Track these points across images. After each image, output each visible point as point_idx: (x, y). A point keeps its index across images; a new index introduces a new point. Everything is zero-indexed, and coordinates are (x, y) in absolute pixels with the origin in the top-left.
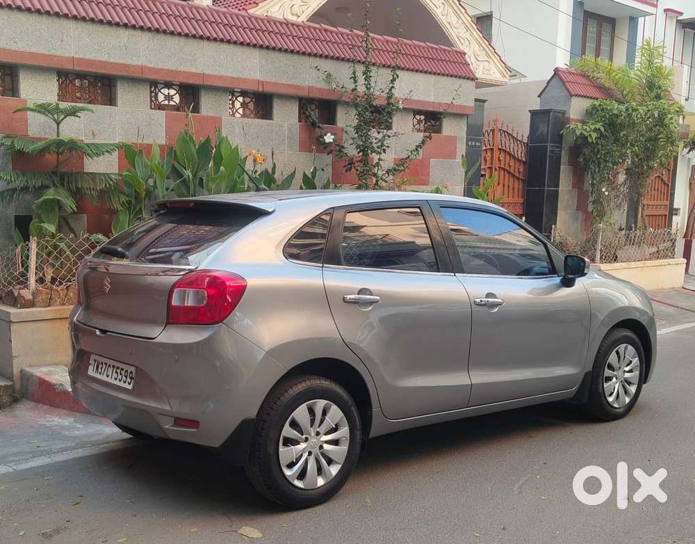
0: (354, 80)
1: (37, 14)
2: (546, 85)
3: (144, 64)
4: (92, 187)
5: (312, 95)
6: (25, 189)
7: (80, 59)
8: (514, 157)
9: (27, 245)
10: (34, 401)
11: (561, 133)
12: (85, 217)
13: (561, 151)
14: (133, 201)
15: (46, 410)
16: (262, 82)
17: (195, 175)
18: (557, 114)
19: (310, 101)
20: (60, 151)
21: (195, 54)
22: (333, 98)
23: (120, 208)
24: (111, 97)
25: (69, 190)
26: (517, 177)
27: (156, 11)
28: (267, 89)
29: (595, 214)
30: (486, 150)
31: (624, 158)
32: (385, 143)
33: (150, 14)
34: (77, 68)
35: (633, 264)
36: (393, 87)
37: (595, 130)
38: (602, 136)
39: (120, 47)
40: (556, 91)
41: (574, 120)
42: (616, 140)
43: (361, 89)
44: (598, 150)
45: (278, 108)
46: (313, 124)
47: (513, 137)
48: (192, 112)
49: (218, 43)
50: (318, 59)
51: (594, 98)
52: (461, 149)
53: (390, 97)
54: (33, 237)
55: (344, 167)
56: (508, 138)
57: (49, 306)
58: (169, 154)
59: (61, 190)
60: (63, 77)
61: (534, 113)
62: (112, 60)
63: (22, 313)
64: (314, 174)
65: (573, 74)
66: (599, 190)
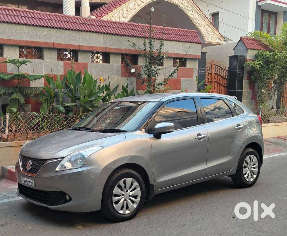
0: (145, 46)
1: (11, 24)
2: (236, 44)
3: (54, 42)
4: (31, 93)
5: (127, 52)
6: (4, 94)
7: (28, 41)
8: (222, 77)
9: (5, 116)
10: (7, 179)
11: (243, 66)
12: (30, 105)
13: (243, 74)
14: (49, 99)
15: (11, 183)
16: (105, 48)
17: (75, 87)
18: (241, 57)
19: (127, 55)
20: (19, 78)
21: (76, 37)
22: (136, 53)
23: (43, 101)
24: (41, 56)
25: (22, 94)
26: (223, 85)
27: (60, 20)
28: (107, 51)
29: (259, 101)
30: (208, 74)
31: (272, 76)
32: (157, 72)
33: (57, 22)
34: (27, 45)
35: (277, 124)
36: (161, 49)
37: (259, 64)
38: (262, 67)
39: (44, 35)
40: (241, 47)
41: (249, 60)
42: (269, 68)
43: (148, 49)
44: (260, 73)
45: (112, 58)
46: (128, 65)
47: (221, 68)
48: (74, 61)
49: (86, 32)
50: (129, 37)
51: (259, 50)
52: (196, 74)
53: (160, 53)
54: (7, 113)
55: (140, 83)
56: (219, 68)
57: (14, 141)
58: (64, 79)
59: (19, 94)
60: (21, 48)
61: (231, 57)
62: (41, 41)
63: (2, 144)
64: (127, 86)
65: (249, 39)
66: (261, 91)
